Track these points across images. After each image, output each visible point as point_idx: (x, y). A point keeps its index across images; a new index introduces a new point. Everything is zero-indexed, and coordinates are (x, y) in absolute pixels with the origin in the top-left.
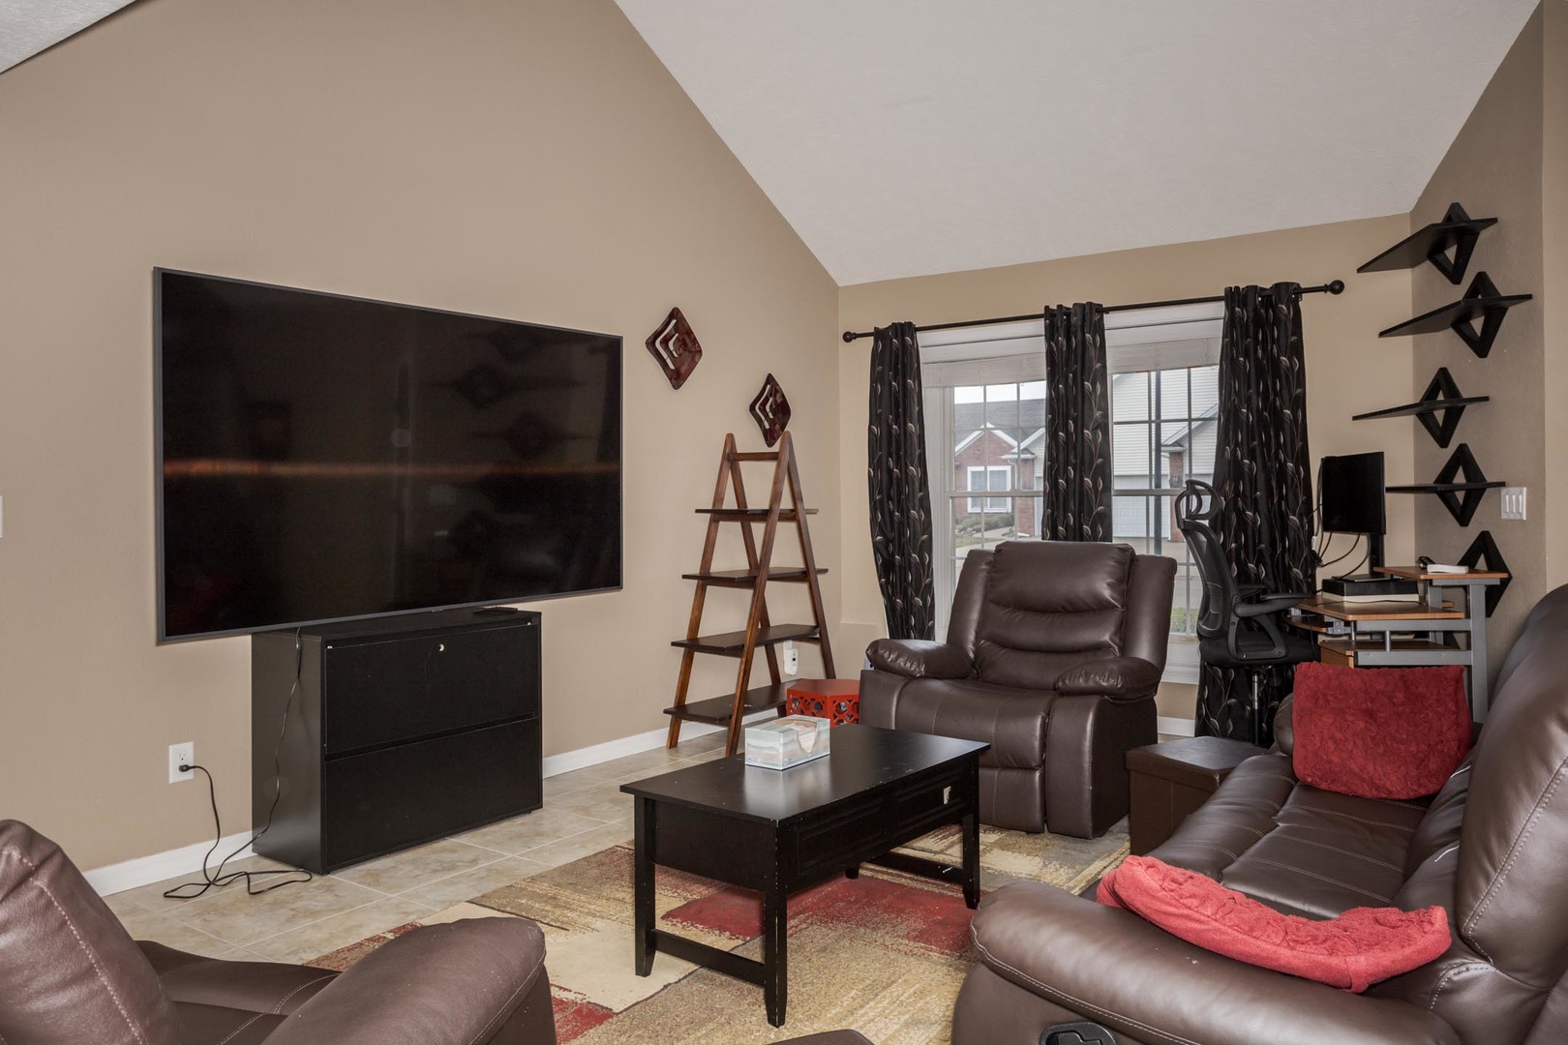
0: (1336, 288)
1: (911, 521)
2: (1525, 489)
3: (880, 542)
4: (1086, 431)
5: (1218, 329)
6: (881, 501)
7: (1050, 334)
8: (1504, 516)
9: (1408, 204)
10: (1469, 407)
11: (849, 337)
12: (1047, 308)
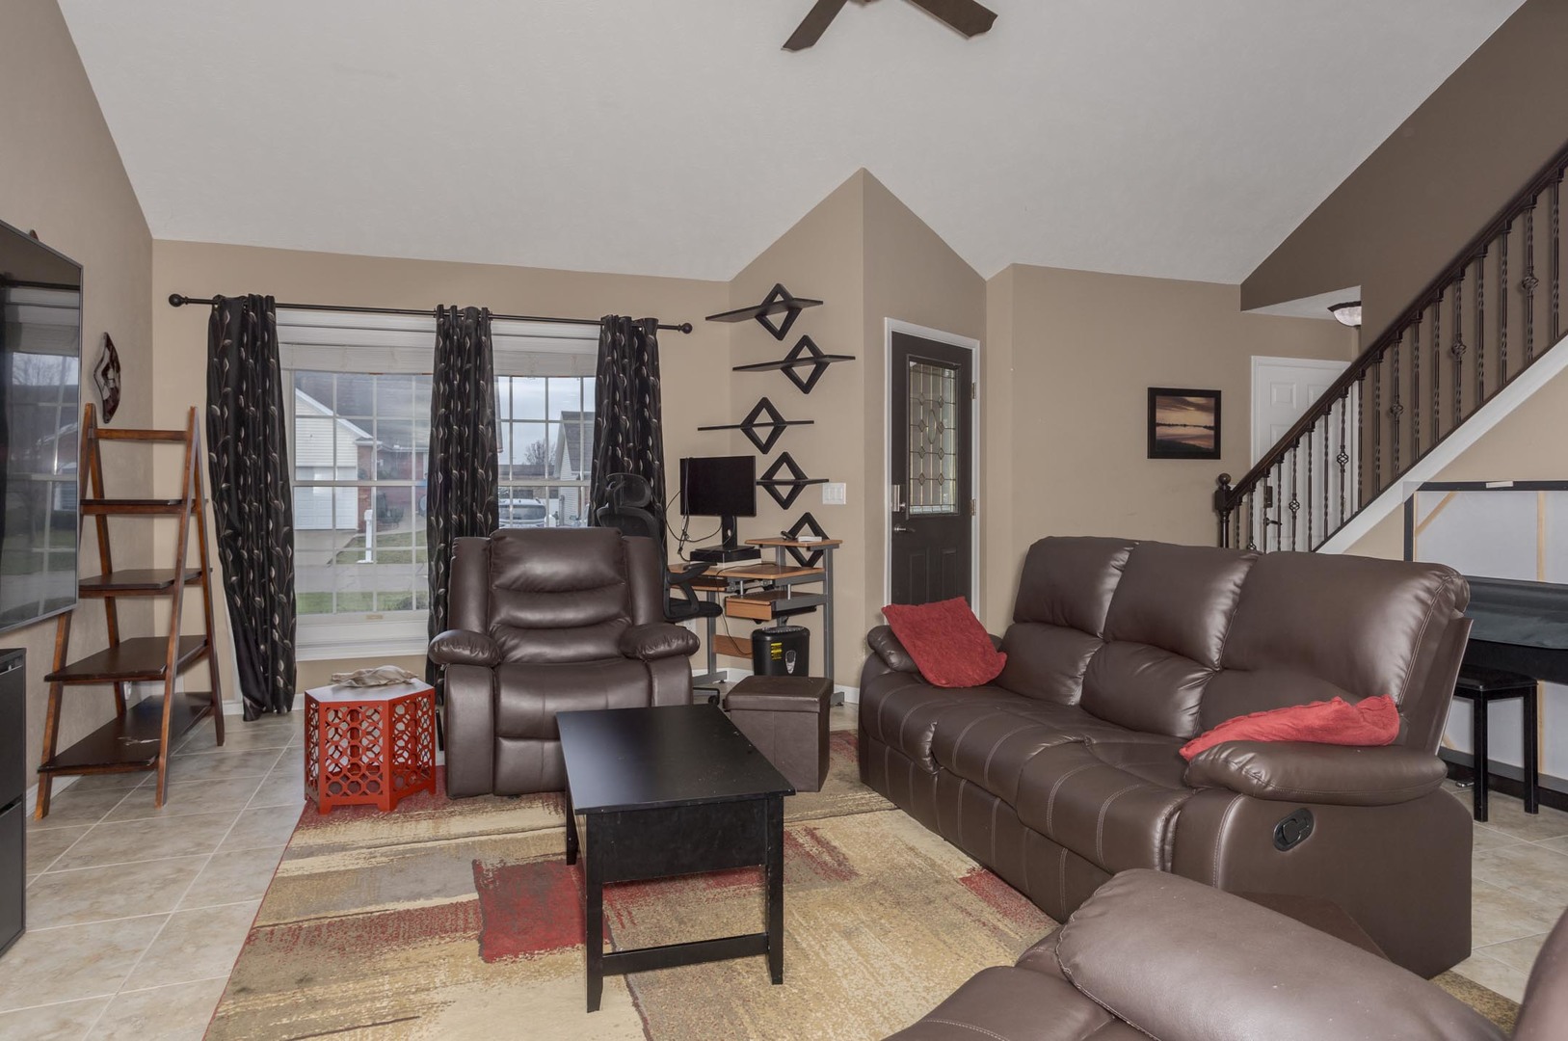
0: (687, 329)
1: (273, 511)
2: (845, 484)
3: (229, 536)
4: (481, 426)
5: (594, 347)
6: (228, 490)
7: (444, 332)
8: (825, 502)
9: (728, 275)
10: (789, 428)
11: (176, 301)
12: (441, 307)
